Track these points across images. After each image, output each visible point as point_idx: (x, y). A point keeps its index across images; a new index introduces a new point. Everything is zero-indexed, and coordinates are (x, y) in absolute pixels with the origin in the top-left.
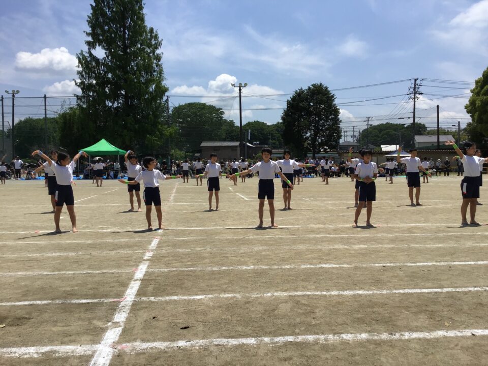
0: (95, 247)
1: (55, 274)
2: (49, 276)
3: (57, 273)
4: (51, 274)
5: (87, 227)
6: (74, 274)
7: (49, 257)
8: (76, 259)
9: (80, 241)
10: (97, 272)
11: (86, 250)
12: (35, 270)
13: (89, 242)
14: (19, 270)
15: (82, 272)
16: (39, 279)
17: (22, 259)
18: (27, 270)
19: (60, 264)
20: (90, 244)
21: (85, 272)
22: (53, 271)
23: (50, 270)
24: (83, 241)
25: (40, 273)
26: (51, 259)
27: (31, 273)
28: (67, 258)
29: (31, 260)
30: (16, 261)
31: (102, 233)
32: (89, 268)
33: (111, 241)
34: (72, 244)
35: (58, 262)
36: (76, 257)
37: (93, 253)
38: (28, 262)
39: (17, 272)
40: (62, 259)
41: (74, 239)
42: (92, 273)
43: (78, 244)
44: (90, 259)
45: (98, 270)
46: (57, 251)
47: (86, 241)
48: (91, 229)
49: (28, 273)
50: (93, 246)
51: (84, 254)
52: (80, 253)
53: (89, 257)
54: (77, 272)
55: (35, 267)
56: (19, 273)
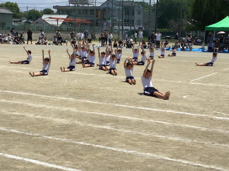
0: (208, 137)
1: (173, 161)
2: (168, 163)
3: (175, 160)
4: (170, 161)
5: (204, 111)
6: (187, 164)
7: (171, 141)
8: (191, 147)
9: (196, 127)
10: (207, 166)
11: (200, 138)
12: (159, 153)
13: (204, 129)
14: (148, 151)
15: (194, 164)
16: (161, 163)
17: (151, 140)
18: (154, 152)
19: (178, 150)
20: (204, 132)
21: (196, 164)
22: (172, 158)
23: (170, 155)
24: (199, 127)
25: (163, 157)
26: (172, 143)
27: (156, 156)
28: (184, 145)
29: (158, 141)
30: (147, 141)
31: (215, 120)
32: (201, 160)
33: (222, 131)
34: (189, 129)
35: (177, 147)
36: (191, 145)
37: (205, 143)
38: (155, 143)
39: (146, 152)
40: (180, 145)
41: (192, 124)
42: (202, 167)
43: (195, 130)
44: (202, 149)
45: (207, 164)
46: (177, 135)
47: (201, 128)
48: (206, 114)
49: (154, 156)
50: (206, 135)
51: (198, 143)
52: (195, 141)
53: (202, 147)
54: (190, 163)
55: (160, 150)
56: (148, 154)
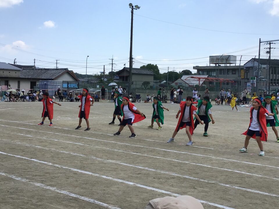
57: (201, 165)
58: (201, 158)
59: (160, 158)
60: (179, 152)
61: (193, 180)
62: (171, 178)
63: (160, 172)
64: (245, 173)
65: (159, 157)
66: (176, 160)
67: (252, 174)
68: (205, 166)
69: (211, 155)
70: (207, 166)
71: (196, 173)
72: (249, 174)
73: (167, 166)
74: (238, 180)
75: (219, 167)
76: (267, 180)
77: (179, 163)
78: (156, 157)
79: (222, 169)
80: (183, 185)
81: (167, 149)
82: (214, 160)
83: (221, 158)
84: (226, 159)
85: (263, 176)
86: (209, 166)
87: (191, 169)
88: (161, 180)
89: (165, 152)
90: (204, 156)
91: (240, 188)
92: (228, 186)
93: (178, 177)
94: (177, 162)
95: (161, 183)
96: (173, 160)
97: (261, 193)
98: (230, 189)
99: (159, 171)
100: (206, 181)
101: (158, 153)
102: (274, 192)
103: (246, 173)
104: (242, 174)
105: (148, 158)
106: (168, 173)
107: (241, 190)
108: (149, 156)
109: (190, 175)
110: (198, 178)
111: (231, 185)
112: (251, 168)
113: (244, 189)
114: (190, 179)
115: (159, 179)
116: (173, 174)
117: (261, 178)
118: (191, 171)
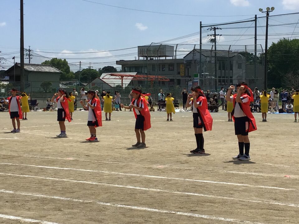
57: (84, 182)
58: (90, 173)
59: (30, 177)
60: (62, 168)
61: (62, 200)
62: (33, 200)
63: (21, 193)
64: (139, 188)
65: (28, 175)
66: (50, 178)
67: (149, 188)
68: (89, 183)
69: (105, 169)
70: (92, 183)
71: (72, 193)
72: (144, 189)
73: (34, 185)
74: (126, 197)
75: (108, 183)
76: (165, 195)
77: (53, 181)
78: (24, 176)
79: (111, 185)
80: (45, 207)
81: (45, 166)
82: (105, 175)
83: (116, 173)
84: (123, 174)
85: (161, 190)
86: (95, 183)
87: (68, 188)
88: (16, 203)
89: (42, 169)
90: (94, 171)
91: (124, 206)
92: (109, 204)
93: (44, 198)
94: (52, 180)
95: (14, 207)
96: (47, 178)
97: (149, 209)
98: (109, 208)
99: (18, 193)
100: (81, 201)
101: (30, 171)
102: (167, 207)
103: (142, 188)
104: (136, 189)
105: (12, 178)
106: (30, 194)
107: (125, 208)
108: (14, 175)
109: (62, 195)
110: (71, 197)
111: (114, 203)
112: (151, 182)
113: (128, 206)
114: (59, 200)
115: (14, 202)
116: (38, 195)
117: (159, 193)
118: (66, 189)
